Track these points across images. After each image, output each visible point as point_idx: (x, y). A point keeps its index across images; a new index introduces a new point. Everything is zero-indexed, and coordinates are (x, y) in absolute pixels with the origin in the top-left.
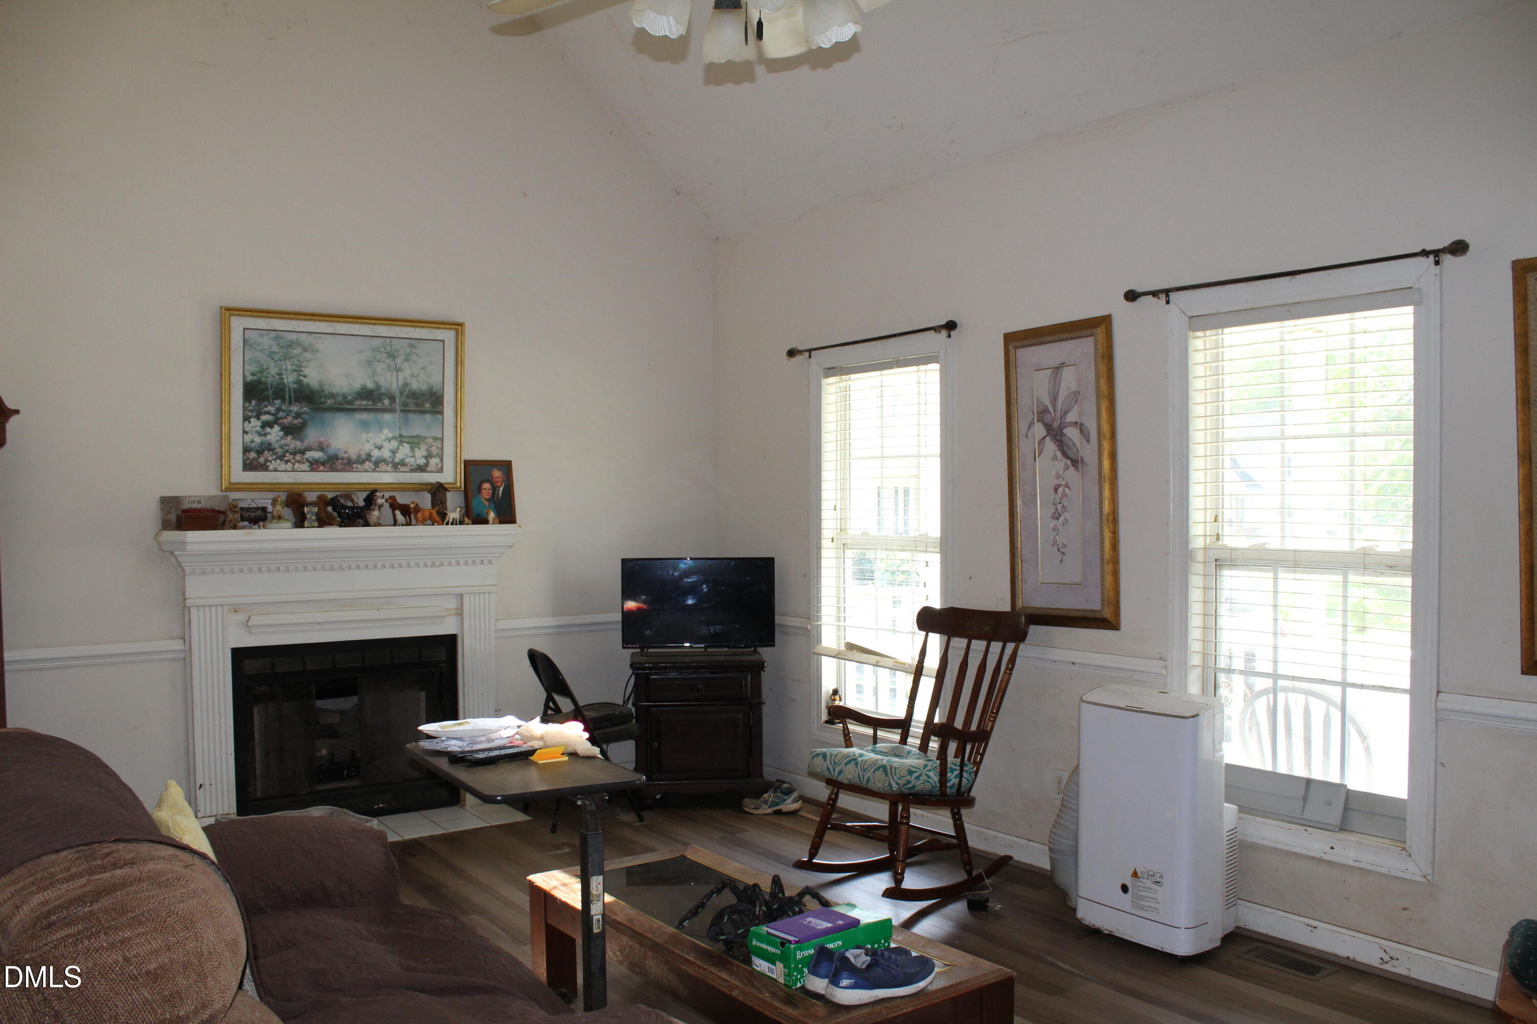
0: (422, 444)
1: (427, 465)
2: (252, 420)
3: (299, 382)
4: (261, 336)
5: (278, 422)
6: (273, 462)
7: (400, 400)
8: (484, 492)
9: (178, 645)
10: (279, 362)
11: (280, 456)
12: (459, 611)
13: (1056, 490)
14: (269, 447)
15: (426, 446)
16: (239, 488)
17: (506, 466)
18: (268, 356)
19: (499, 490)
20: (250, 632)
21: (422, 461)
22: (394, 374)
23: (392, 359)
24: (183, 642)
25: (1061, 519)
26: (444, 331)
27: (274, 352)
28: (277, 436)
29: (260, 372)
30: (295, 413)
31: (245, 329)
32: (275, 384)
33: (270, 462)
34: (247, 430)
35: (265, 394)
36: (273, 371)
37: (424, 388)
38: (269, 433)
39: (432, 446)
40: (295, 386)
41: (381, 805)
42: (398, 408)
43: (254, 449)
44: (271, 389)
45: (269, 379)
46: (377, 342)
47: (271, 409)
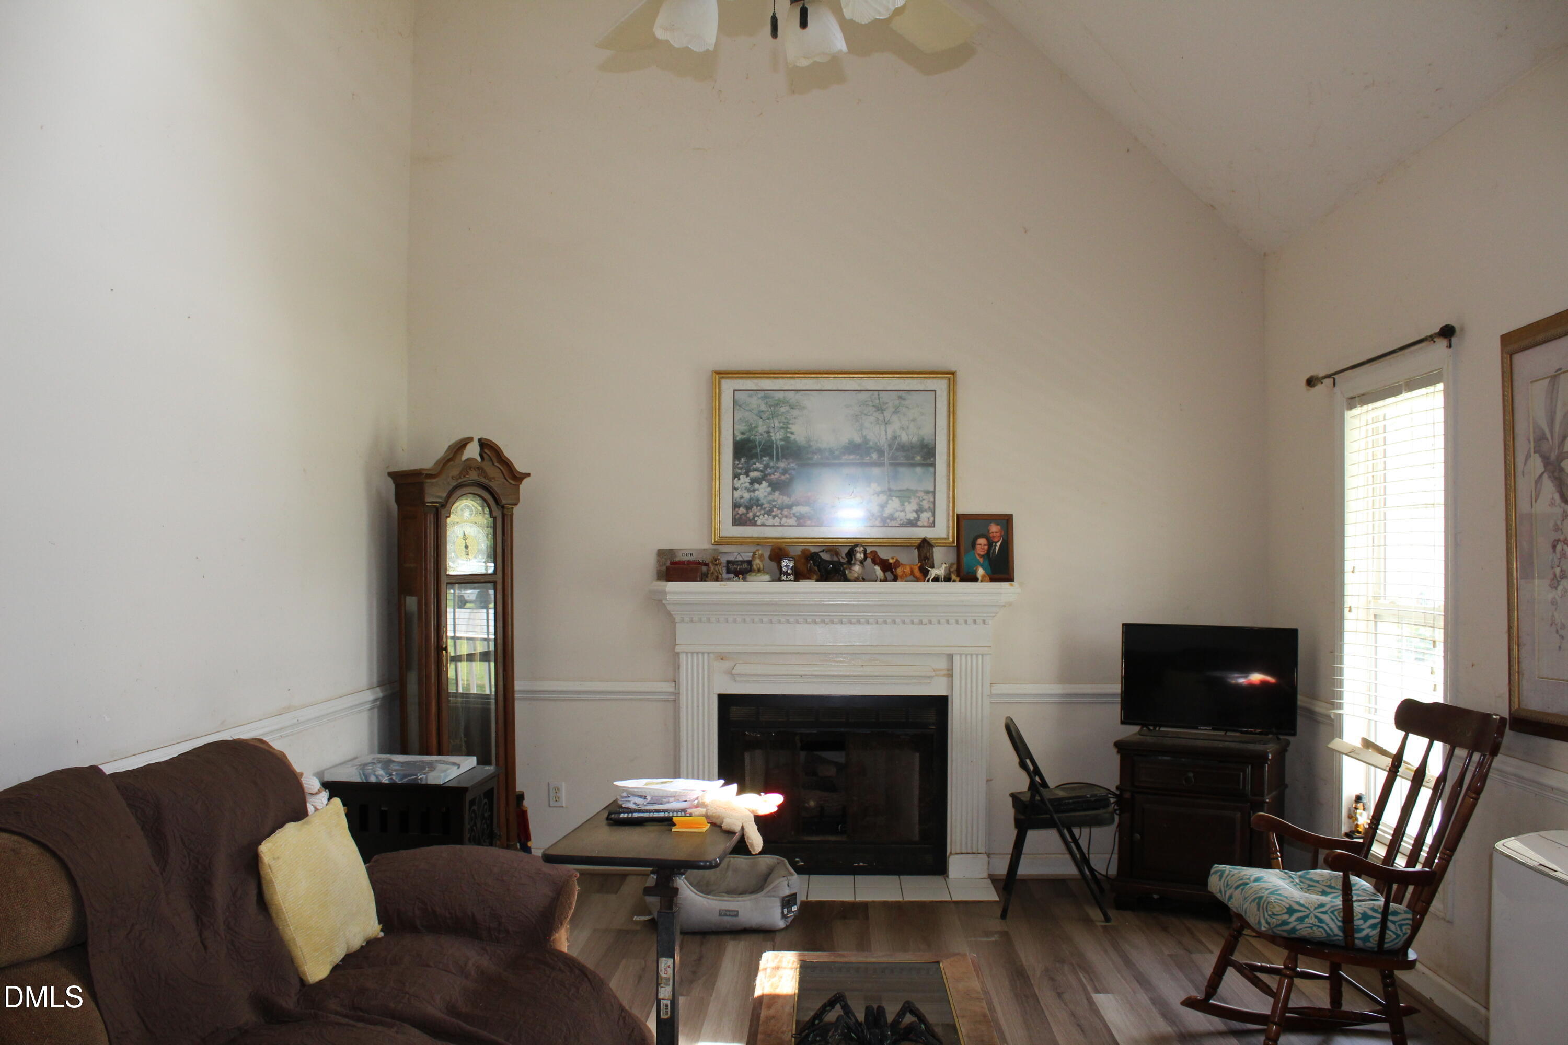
0: (912, 497)
1: (918, 519)
2: (741, 477)
3: (786, 439)
4: (750, 396)
5: (766, 478)
6: (761, 517)
7: (889, 454)
8: (978, 547)
9: (668, 687)
10: (767, 420)
11: (767, 511)
12: (950, 672)
13: (1554, 547)
14: (757, 503)
15: (917, 500)
16: (729, 542)
17: (1006, 521)
18: (757, 415)
19: (996, 545)
20: (735, 680)
21: (912, 516)
22: (883, 427)
23: (880, 412)
24: (674, 685)
25: (1560, 588)
26: (935, 381)
27: (763, 411)
28: (765, 491)
29: (749, 431)
30: (783, 470)
31: (734, 391)
32: (763, 442)
33: (759, 516)
34: (736, 487)
35: (754, 451)
36: (762, 429)
37: (915, 439)
38: (758, 490)
39: (923, 500)
40: (783, 443)
41: (861, 864)
42: (886, 461)
43: (743, 505)
44: (759, 447)
45: (757, 437)
46: (864, 396)
47: (759, 465)
